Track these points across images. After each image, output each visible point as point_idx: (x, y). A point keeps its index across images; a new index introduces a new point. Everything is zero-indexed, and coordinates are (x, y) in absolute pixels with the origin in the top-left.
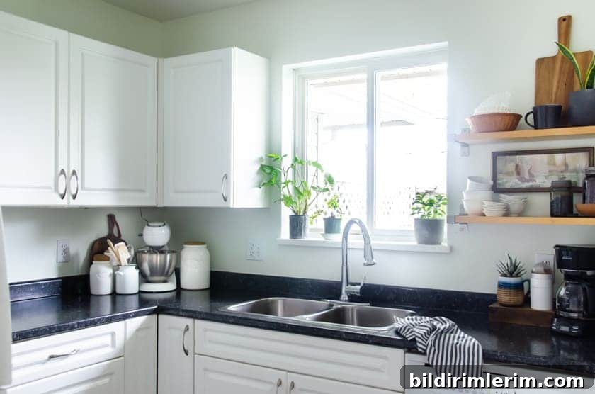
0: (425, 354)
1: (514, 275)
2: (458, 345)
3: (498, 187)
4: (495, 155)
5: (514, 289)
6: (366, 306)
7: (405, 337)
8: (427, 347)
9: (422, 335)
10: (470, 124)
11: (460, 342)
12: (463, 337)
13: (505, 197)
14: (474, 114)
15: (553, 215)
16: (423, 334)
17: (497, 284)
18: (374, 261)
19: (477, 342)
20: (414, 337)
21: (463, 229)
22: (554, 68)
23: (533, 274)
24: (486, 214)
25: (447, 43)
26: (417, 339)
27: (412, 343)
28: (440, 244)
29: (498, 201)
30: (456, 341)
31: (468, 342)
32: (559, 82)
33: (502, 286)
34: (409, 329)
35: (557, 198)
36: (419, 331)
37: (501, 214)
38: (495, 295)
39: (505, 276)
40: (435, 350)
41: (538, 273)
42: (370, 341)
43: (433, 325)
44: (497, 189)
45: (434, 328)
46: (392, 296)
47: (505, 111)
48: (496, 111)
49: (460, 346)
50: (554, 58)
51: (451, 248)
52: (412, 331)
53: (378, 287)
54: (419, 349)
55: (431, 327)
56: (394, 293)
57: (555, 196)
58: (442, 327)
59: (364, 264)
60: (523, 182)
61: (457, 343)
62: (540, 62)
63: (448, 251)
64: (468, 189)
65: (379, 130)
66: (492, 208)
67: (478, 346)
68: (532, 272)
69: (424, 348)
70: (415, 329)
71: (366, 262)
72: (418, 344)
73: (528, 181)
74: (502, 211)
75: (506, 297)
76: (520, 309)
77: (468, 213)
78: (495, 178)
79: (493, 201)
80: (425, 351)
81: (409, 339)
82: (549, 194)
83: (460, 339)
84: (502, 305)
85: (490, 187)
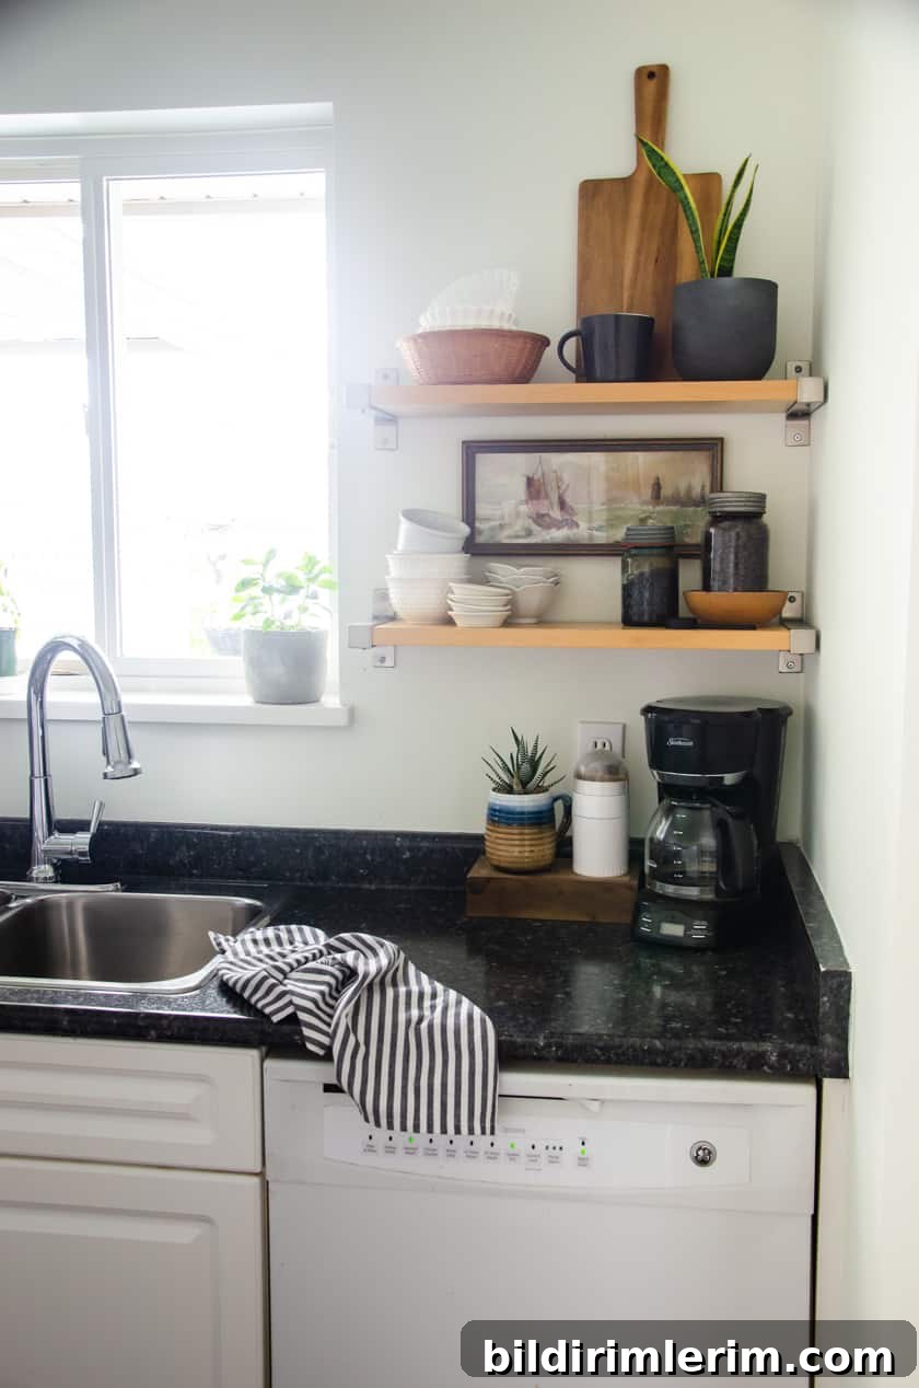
0: (328, 1057)
1: (531, 785)
2: (424, 1025)
3: (480, 539)
4: (472, 450)
5: (532, 825)
6: (108, 891)
7: (260, 1012)
8: (332, 1037)
9: (314, 1001)
10: (408, 357)
11: (427, 1013)
12: (434, 996)
13: (504, 570)
14: (420, 331)
15: (629, 621)
16: (318, 997)
17: (485, 811)
18: (135, 765)
19: (477, 1011)
20: (290, 1010)
21: (383, 660)
22: (626, 214)
23: (581, 782)
24: (457, 622)
25: (329, 105)
26: (302, 1016)
27: (286, 1028)
28: (317, 701)
29: (484, 581)
30: (415, 1013)
31: (451, 1012)
32: (639, 252)
33: (497, 816)
34: (272, 987)
35: (642, 574)
36: (305, 990)
37: (498, 623)
38: (480, 838)
39: (509, 790)
40: (357, 1045)
41: (592, 779)
42: (153, 1033)
43: (343, 964)
44: (475, 548)
45: (350, 974)
46: (183, 854)
47: (507, 326)
48: (484, 323)
49: (431, 1027)
50: (625, 183)
51: (352, 714)
52: (283, 994)
53: (140, 831)
54: (310, 1047)
55: (338, 973)
56: (190, 846)
57: (633, 571)
58: (373, 969)
59: (105, 776)
60: (548, 527)
61: (421, 1020)
62: (591, 191)
63: (343, 721)
64: (400, 547)
65: (124, 361)
66: (474, 604)
67: (483, 1022)
68: (579, 776)
69: (325, 1040)
70: (290, 985)
71: (110, 769)
72: (307, 1032)
73: (558, 525)
74: (502, 613)
75: (511, 849)
76: (549, 877)
77: (401, 614)
78: (469, 516)
79: (471, 581)
80: (329, 1049)
81: (275, 1019)
82: (618, 561)
83: (427, 1003)
84: (498, 868)
85: (461, 544)
